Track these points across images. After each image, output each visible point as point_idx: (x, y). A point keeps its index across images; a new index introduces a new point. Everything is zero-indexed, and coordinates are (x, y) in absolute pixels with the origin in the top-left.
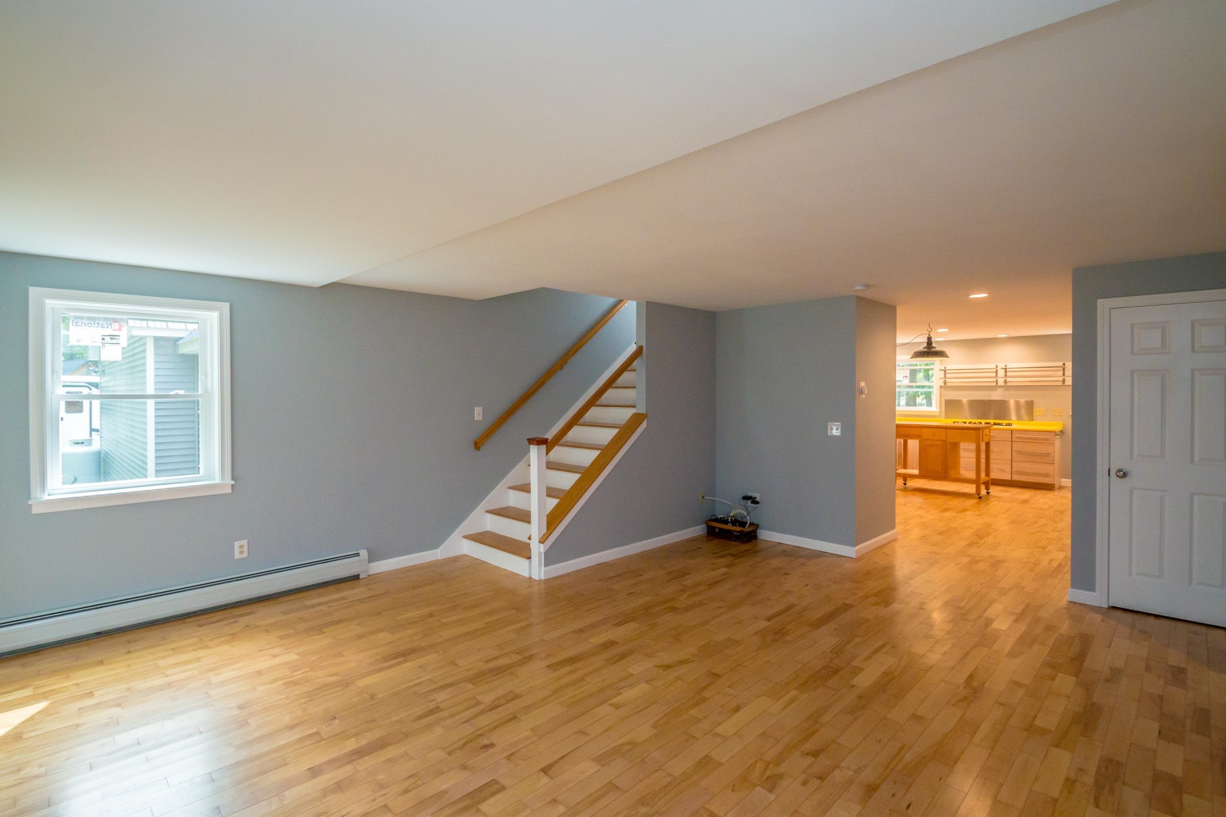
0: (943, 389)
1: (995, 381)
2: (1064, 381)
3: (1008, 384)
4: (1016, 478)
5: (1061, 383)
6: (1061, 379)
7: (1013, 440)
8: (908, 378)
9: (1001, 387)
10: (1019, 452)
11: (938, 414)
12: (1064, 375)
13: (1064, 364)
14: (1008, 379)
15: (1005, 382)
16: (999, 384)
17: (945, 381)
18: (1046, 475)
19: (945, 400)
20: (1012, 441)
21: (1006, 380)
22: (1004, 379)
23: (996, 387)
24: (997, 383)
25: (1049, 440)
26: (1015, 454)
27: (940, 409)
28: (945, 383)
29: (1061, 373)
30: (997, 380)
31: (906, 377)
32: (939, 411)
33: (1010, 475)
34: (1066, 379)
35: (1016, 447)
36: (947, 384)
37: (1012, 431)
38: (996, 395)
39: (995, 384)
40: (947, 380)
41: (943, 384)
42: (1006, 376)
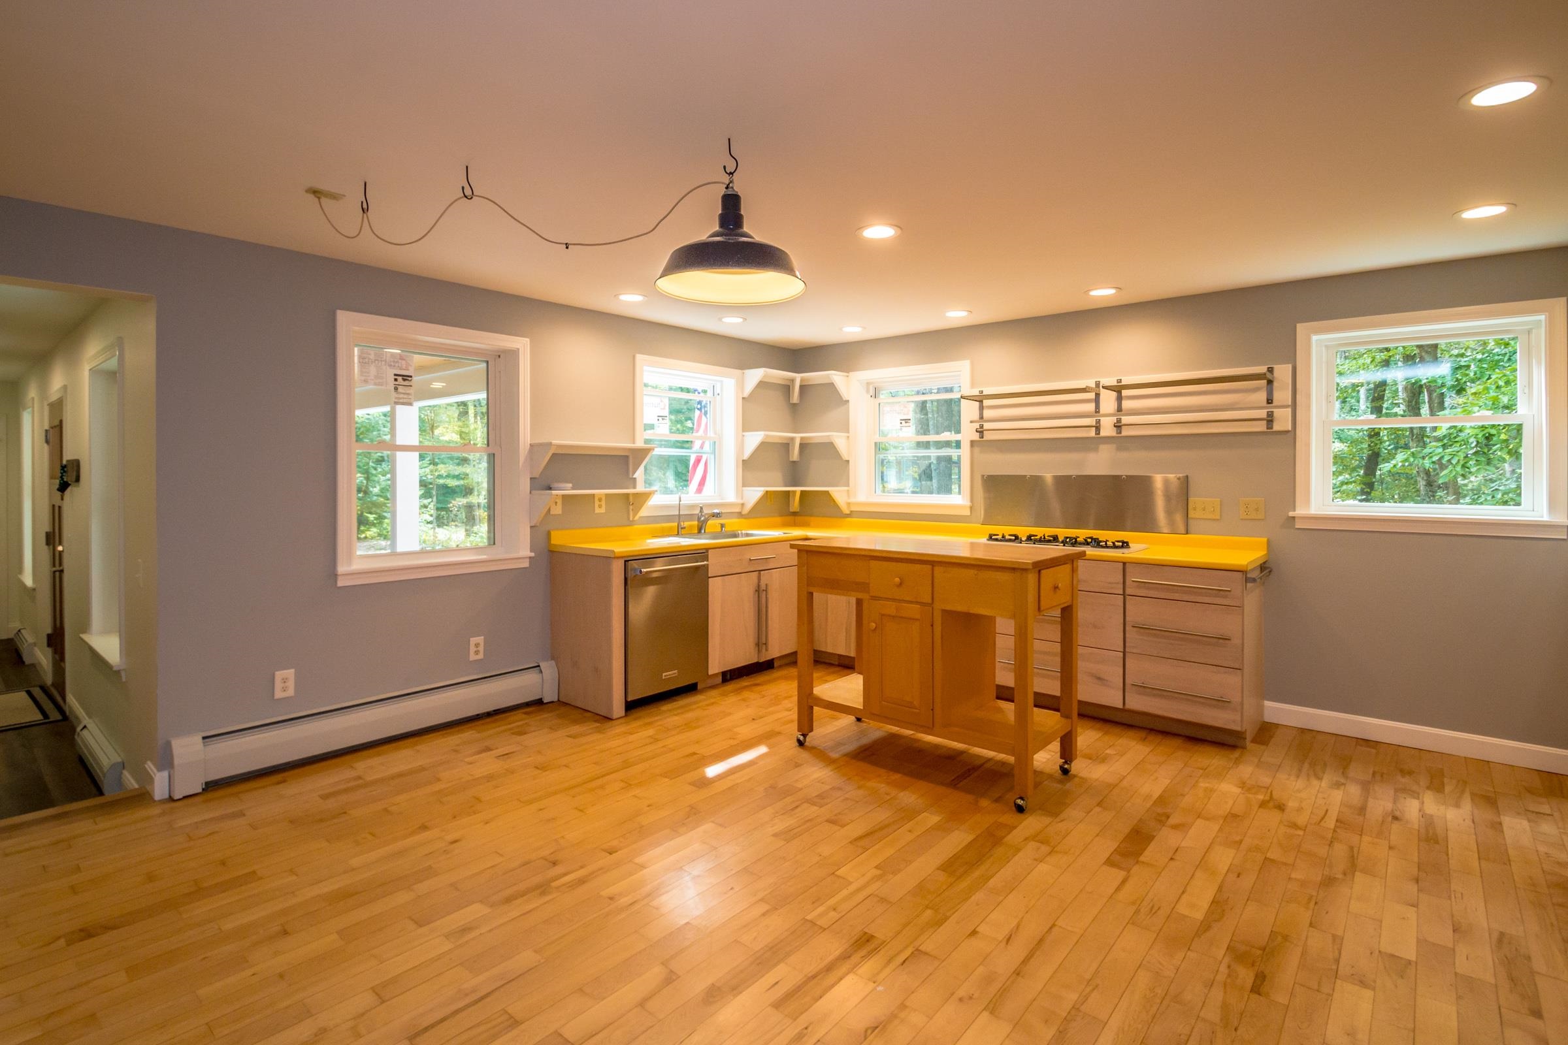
0: (977, 450)
1: (1094, 424)
2: (1270, 419)
3: (1126, 432)
4: (1136, 703)
5: (1261, 427)
6: (1263, 413)
7: (1128, 591)
8: (912, 422)
9: (1108, 439)
10: (1140, 628)
11: (968, 513)
12: (1270, 401)
13: (1271, 370)
14: (1126, 419)
15: (1118, 426)
16: (1103, 433)
17: (982, 427)
18: (1220, 703)
19: (983, 476)
20: (1124, 594)
21: (1119, 421)
22: (1114, 419)
23: (1095, 442)
24: (1098, 428)
25: (1226, 597)
26: (1131, 634)
27: (972, 500)
28: (981, 432)
29: (1262, 396)
30: (1098, 422)
31: (907, 421)
32: (968, 504)
33: (1121, 693)
34: (1277, 412)
35: (1139, 611)
36: (988, 436)
37: (1124, 564)
38: (1099, 464)
39: (1092, 433)
40: (987, 426)
41: (976, 437)
42: (1120, 409)
